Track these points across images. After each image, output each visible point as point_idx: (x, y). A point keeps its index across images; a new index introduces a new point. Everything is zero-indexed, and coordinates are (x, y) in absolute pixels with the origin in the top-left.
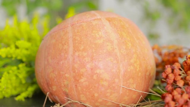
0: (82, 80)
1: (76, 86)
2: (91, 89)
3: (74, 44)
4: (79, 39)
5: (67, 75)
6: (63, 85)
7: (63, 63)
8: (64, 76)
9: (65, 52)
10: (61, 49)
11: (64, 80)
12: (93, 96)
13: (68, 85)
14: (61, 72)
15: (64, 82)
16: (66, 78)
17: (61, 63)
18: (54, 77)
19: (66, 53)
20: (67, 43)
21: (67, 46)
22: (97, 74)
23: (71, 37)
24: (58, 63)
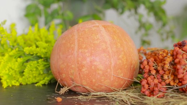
0: (84, 70)
1: (79, 73)
2: (90, 76)
3: (78, 43)
4: (82, 40)
5: (73, 66)
6: (70, 73)
7: (70, 58)
8: (71, 66)
10: (69, 47)
11: (71, 70)
12: (91, 81)
13: (73, 73)
14: (69, 64)
15: (71, 71)
16: (72, 68)
18: (64, 67)
19: (72, 50)
20: (74, 43)
21: (74, 45)
22: (95, 65)
23: (76, 39)
24: (67, 57)
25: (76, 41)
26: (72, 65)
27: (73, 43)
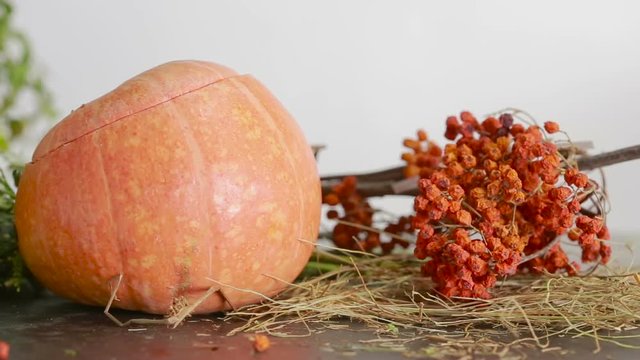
0: (232, 233)
1: (216, 248)
2: (249, 253)
3: (200, 144)
4: (210, 132)
5: (194, 224)
6: (180, 249)
7: (180, 196)
8: (186, 227)
9: (182, 166)
10: (166, 159)
11: (186, 237)
12: (248, 270)
13: (194, 248)
14: (178, 219)
15: (185, 241)
16: (193, 233)
17: (177, 193)
18: (154, 231)
19: (185, 168)
20: (182, 144)
21: (184, 150)
22: (263, 213)
23: (186, 128)
24: (166, 195)
25: (189, 137)
26: (191, 219)
27: (179, 144)
